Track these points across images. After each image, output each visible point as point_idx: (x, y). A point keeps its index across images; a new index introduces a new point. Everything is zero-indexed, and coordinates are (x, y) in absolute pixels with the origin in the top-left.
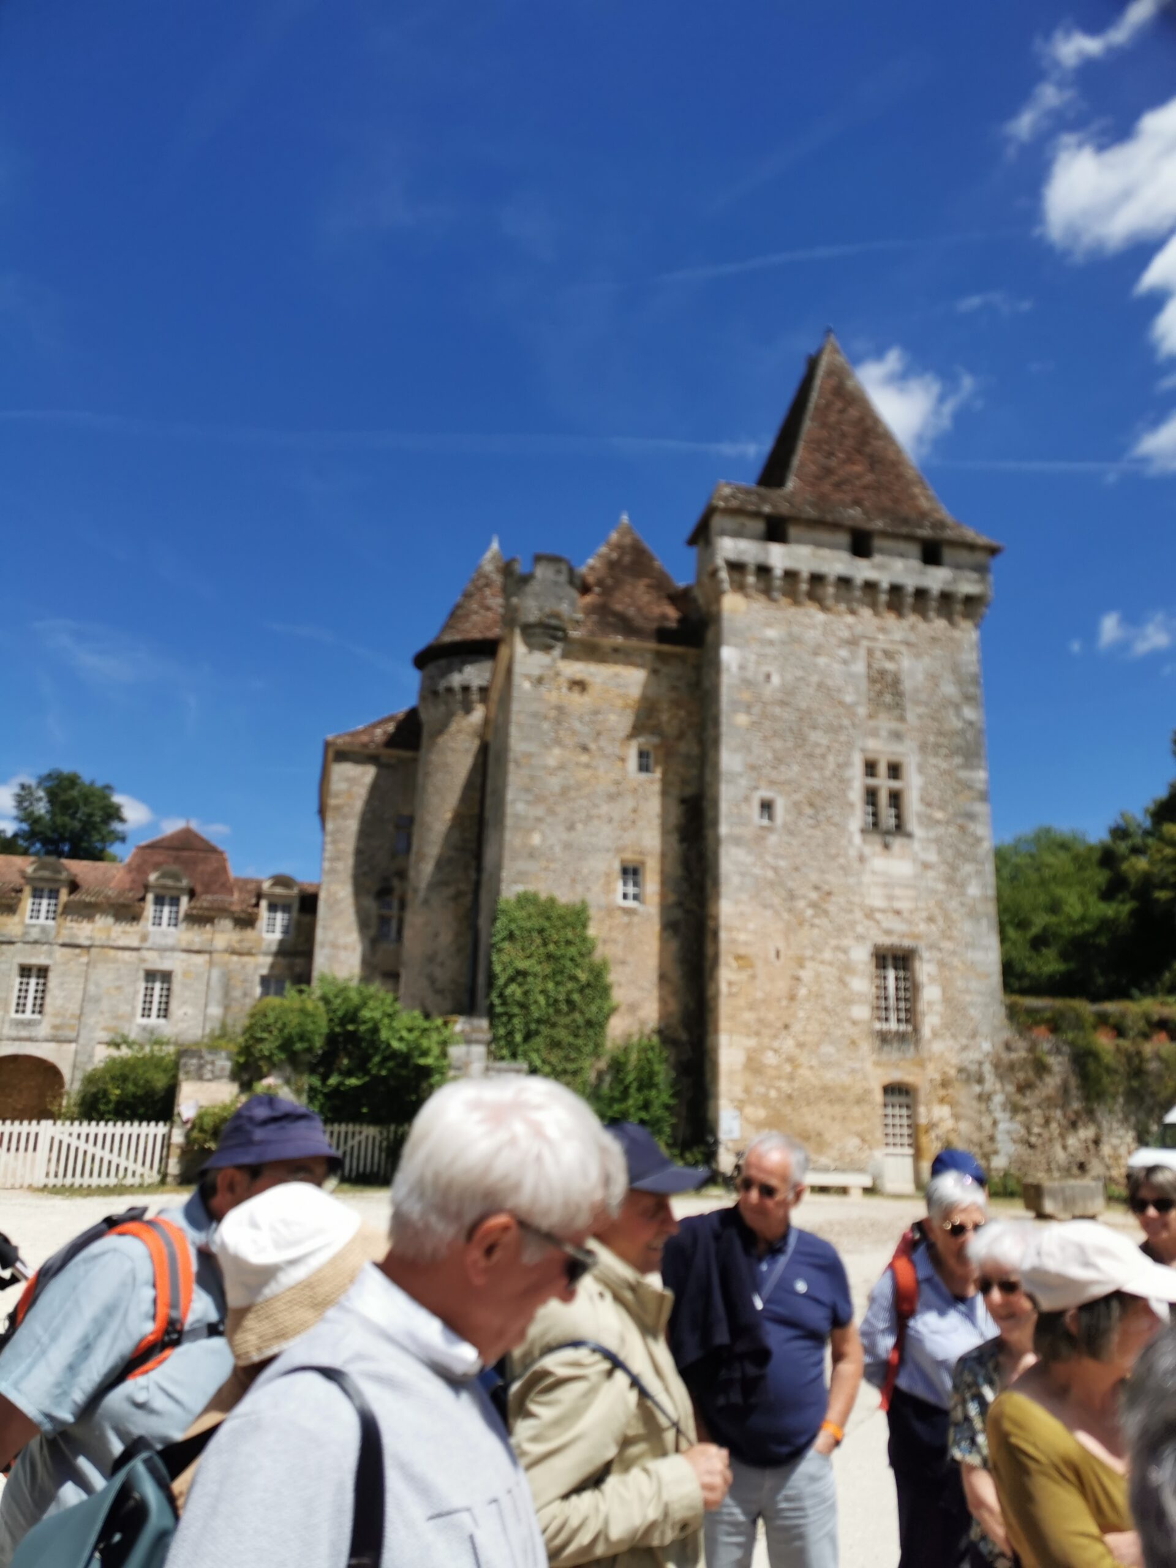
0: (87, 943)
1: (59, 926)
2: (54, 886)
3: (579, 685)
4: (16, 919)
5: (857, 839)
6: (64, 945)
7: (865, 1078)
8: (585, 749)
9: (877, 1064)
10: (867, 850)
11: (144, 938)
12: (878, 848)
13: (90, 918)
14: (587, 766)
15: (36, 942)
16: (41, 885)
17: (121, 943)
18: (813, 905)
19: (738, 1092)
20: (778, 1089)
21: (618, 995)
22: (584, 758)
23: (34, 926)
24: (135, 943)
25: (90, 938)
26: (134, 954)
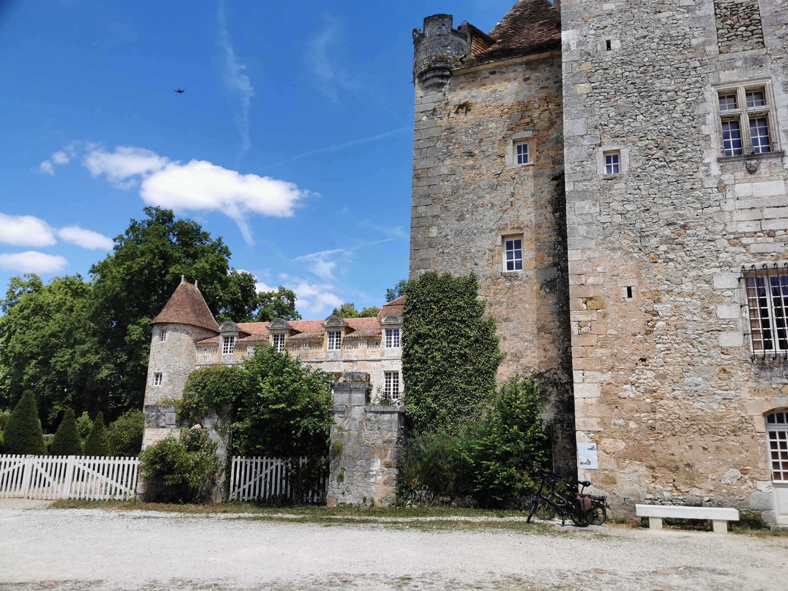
0: (356, 359)
1: (342, 351)
2: (338, 330)
3: (465, 107)
4: (323, 349)
5: (715, 169)
6: (345, 361)
7: (742, 407)
8: (471, 154)
9: (756, 391)
10: (727, 178)
11: (382, 354)
12: (741, 174)
13: (356, 346)
14: (473, 167)
15: (332, 361)
16: (332, 330)
17: (372, 358)
18: (668, 240)
19: (594, 424)
20: (638, 421)
21: (503, 347)
22: (471, 162)
23: (330, 352)
24: (379, 358)
25: (356, 356)
26: (378, 363)
